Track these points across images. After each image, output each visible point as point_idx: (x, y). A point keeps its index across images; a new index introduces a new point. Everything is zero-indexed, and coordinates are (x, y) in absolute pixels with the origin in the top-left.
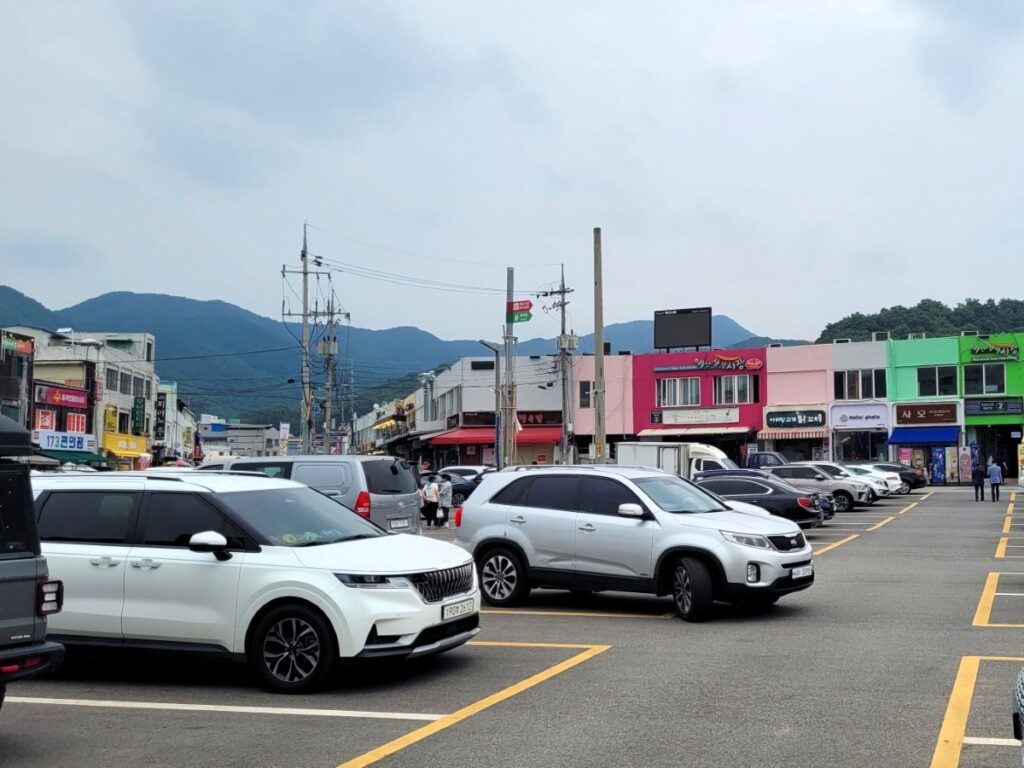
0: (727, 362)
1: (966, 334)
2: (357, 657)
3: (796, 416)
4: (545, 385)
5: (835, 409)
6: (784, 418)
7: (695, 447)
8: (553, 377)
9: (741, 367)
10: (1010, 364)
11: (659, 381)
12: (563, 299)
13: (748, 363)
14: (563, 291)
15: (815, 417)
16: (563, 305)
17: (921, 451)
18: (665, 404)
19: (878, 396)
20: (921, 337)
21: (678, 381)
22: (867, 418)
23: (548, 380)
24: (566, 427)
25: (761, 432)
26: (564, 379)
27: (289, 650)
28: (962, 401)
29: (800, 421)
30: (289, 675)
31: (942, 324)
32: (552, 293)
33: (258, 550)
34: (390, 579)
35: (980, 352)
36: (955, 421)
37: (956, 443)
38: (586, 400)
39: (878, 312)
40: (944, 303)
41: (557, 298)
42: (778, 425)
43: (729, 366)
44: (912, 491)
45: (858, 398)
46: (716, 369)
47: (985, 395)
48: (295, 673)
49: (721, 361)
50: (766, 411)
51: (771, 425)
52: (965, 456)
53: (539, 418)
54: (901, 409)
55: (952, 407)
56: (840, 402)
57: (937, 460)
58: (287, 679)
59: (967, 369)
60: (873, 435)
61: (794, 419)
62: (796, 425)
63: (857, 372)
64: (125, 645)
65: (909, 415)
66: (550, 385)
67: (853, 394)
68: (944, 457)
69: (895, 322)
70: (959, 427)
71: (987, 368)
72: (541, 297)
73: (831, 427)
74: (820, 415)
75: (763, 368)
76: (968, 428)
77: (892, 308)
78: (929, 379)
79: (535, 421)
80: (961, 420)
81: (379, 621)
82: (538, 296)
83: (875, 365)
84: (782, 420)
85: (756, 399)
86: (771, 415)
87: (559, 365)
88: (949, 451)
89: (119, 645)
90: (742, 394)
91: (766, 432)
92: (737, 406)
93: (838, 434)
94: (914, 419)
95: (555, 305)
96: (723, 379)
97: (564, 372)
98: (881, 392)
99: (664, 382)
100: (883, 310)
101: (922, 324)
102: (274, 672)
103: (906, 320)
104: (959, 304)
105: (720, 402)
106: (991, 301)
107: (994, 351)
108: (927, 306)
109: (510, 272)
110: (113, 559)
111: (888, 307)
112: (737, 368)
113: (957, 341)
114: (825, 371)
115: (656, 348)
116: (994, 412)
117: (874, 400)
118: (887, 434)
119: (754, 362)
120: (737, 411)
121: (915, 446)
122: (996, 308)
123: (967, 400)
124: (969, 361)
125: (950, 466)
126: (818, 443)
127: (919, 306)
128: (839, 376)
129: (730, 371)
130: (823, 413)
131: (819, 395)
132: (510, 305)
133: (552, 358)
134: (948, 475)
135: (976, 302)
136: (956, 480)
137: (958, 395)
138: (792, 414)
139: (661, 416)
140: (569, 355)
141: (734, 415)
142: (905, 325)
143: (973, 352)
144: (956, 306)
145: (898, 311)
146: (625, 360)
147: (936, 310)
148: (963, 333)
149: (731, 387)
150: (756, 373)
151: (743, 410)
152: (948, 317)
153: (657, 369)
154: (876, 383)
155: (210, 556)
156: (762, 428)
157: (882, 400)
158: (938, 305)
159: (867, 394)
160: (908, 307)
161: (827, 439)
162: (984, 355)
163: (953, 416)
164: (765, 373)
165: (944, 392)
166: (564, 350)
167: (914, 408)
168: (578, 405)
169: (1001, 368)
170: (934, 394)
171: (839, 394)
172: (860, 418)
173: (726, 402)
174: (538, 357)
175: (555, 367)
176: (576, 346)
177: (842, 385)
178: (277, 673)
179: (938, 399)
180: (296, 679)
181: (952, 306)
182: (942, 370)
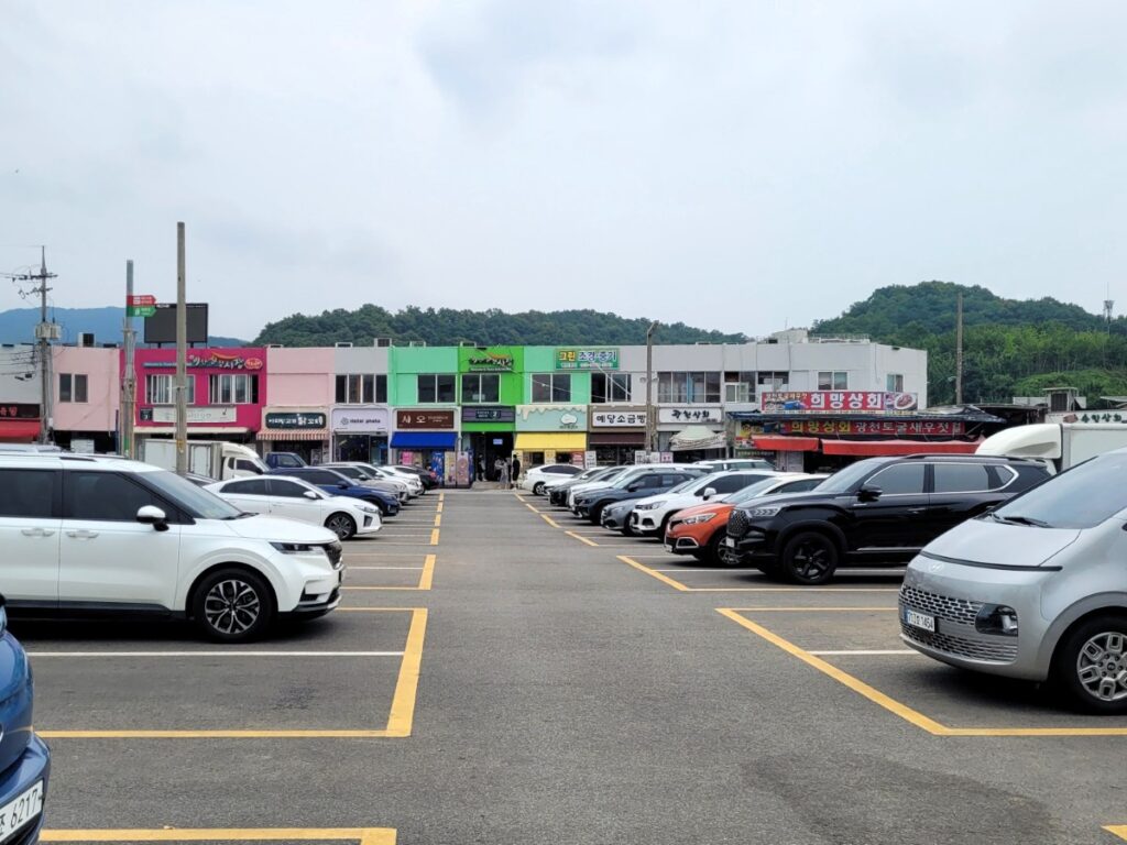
0: (225, 360)
1: (464, 345)
2: (294, 612)
3: (296, 418)
4: (23, 376)
5: (336, 413)
6: (284, 419)
7: (227, 445)
8: (31, 368)
9: (240, 367)
10: (506, 375)
11: (149, 377)
12: (44, 284)
13: (248, 362)
14: (44, 276)
15: (315, 419)
16: (43, 290)
17: (420, 455)
18: (155, 401)
19: (378, 401)
20: (422, 345)
21: (171, 377)
22: (368, 422)
23: (25, 370)
24: (46, 422)
25: (260, 433)
26: (44, 371)
27: (229, 606)
28: (459, 409)
29: (300, 423)
30: (230, 628)
31: (384, 330)
32: (32, 277)
33: (193, 523)
34: (314, 548)
35: (478, 362)
36: (452, 427)
37: (452, 449)
38: (66, 394)
39: (320, 314)
40: (386, 309)
41: (38, 284)
42: (277, 426)
43: (227, 365)
44: (426, 492)
45: (359, 402)
46: (213, 367)
47: (481, 403)
48: (236, 625)
49: (218, 359)
50: (265, 412)
51: (270, 426)
52: (462, 461)
53: (13, 411)
54: (401, 414)
55: (450, 414)
56: (341, 405)
57: (437, 464)
58: (228, 631)
59: (465, 378)
60: (373, 438)
61: (294, 421)
62: (296, 426)
63: (359, 376)
64: (61, 607)
65: (409, 421)
66: (29, 376)
67: (354, 398)
68: (443, 461)
69: (337, 325)
70: (456, 433)
71: (484, 378)
72: (17, 281)
73: (332, 430)
74: (321, 418)
75: (263, 369)
76: (463, 434)
77: (335, 311)
78: (429, 386)
79: (8, 414)
80: (458, 427)
81: (309, 582)
82: (14, 279)
83: (376, 371)
84: (281, 421)
85: (255, 399)
86: (270, 416)
87: (38, 354)
88: (447, 455)
89: (55, 607)
90: (240, 394)
91: (265, 433)
92: (234, 406)
93: (338, 437)
94: (414, 424)
95: (34, 290)
96: (220, 377)
97: (44, 363)
98: (382, 397)
99: (155, 378)
100: (326, 312)
101: (364, 329)
102: (216, 626)
103: (348, 323)
104: (401, 311)
105: (216, 400)
106: (431, 310)
107: (491, 362)
108: (370, 311)
109: (130, 266)
110: (46, 530)
111: (331, 310)
112: (236, 367)
113: (456, 351)
114: (326, 374)
115: (146, 342)
116: (489, 419)
117: (374, 405)
118: (386, 438)
119: (254, 361)
120: (235, 410)
121: (415, 450)
122: (436, 316)
123: (464, 408)
124: (466, 370)
125: (449, 470)
126: (318, 445)
127: (361, 311)
128: (340, 380)
129: (228, 370)
130: (323, 416)
131: (320, 397)
132: (130, 299)
133: (31, 347)
134: (446, 478)
135: (417, 310)
136: (454, 483)
137: (456, 403)
138: (293, 415)
139: (151, 414)
140: (49, 344)
141: (232, 415)
142: (347, 328)
143: (471, 362)
144: (398, 313)
145: (340, 314)
146: (111, 353)
147: (378, 316)
148: (461, 344)
149: (228, 387)
150: (255, 373)
151: (241, 411)
152: (390, 323)
153: (147, 364)
154: (377, 388)
155: (150, 527)
156: (260, 428)
157: (382, 405)
158: (380, 310)
159: (368, 398)
160: (350, 311)
161: (328, 441)
162: (480, 366)
163: (450, 423)
164: (265, 374)
165: (442, 399)
166: (44, 339)
167: (414, 414)
168: (58, 398)
169: (497, 379)
170: (433, 400)
171: (340, 397)
172: (361, 421)
173: (223, 401)
174: (12, 346)
175: (33, 358)
176: (58, 336)
177: (344, 388)
178: (219, 626)
179: (437, 405)
180: (237, 631)
181: (393, 312)
182: (441, 378)
